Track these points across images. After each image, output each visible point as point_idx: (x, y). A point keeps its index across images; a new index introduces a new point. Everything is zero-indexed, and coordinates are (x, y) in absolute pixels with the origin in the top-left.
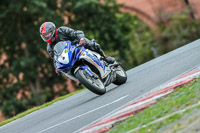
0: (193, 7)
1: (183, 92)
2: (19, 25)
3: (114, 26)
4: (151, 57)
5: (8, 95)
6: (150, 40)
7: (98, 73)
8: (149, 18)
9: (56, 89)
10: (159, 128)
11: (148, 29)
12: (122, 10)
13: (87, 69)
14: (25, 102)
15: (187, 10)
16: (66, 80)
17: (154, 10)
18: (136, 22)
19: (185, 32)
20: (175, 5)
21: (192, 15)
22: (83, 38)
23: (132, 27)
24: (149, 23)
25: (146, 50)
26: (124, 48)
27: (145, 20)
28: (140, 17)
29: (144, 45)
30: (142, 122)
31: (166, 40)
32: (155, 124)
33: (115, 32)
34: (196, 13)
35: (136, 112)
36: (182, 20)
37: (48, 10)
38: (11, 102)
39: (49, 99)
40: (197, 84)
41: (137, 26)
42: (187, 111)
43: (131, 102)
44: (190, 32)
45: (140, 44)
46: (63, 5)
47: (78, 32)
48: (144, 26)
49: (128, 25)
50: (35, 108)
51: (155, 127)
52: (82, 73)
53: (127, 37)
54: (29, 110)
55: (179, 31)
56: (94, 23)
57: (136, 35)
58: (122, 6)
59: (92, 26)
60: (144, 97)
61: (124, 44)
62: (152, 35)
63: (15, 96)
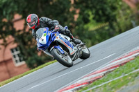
2: (39, 5)
3: (105, 6)
4: (131, 27)
5: (32, 53)
6: (130, 15)
7: (68, 51)
10: (136, 76)
11: (129, 8)
14: (43, 58)
18: (120, 3)
22: (58, 26)
23: (118, 6)
25: (128, 22)
26: (113, 20)
29: (126, 19)
30: (125, 72)
32: (134, 73)
33: (106, 10)
35: (121, 65)
38: (33, 58)
41: (121, 6)
43: (117, 58)
45: (123, 18)
47: (55, 21)
48: (126, 6)
49: (115, 5)
50: (50, 62)
51: (134, 75)
53: (114, 13)
54: (46, 64)
56: (92, 3)
57: (121, 12)
59: (91, 5)
60: (126, 55)
61: (112, 18)
62: (132, 12)
63: (36, 54)
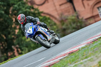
0: (78, 13)
1: (73, 56)
6: (56, 30)
7: (47, 38)
8: (56, 18)
9: (9, 54)
11: (55, 24)
12: (42, 15)
13: (41, 36)
15: (75, 15)
16: (14, 50)
17: (58, 15)
18: (49, 21)
19: (74, 25)
20: (69, 12)
21: (78, 17)
24: (56, 21)
27: (54, 20)
28: (51, 18)
31: (64, 30)
34: (80, 16)
36: (72, 19)
37: (5, 15)
39: (6, 60)
40: (80, 52)
42: (75, 65)
44: (77, 25)
46: (12, 12)
48: (53, 23)
52: (39, 38)
55: (71, 25)
57: (49, 27)
58: (42, 12)
60: (53, 58)
62: (57, 27)
